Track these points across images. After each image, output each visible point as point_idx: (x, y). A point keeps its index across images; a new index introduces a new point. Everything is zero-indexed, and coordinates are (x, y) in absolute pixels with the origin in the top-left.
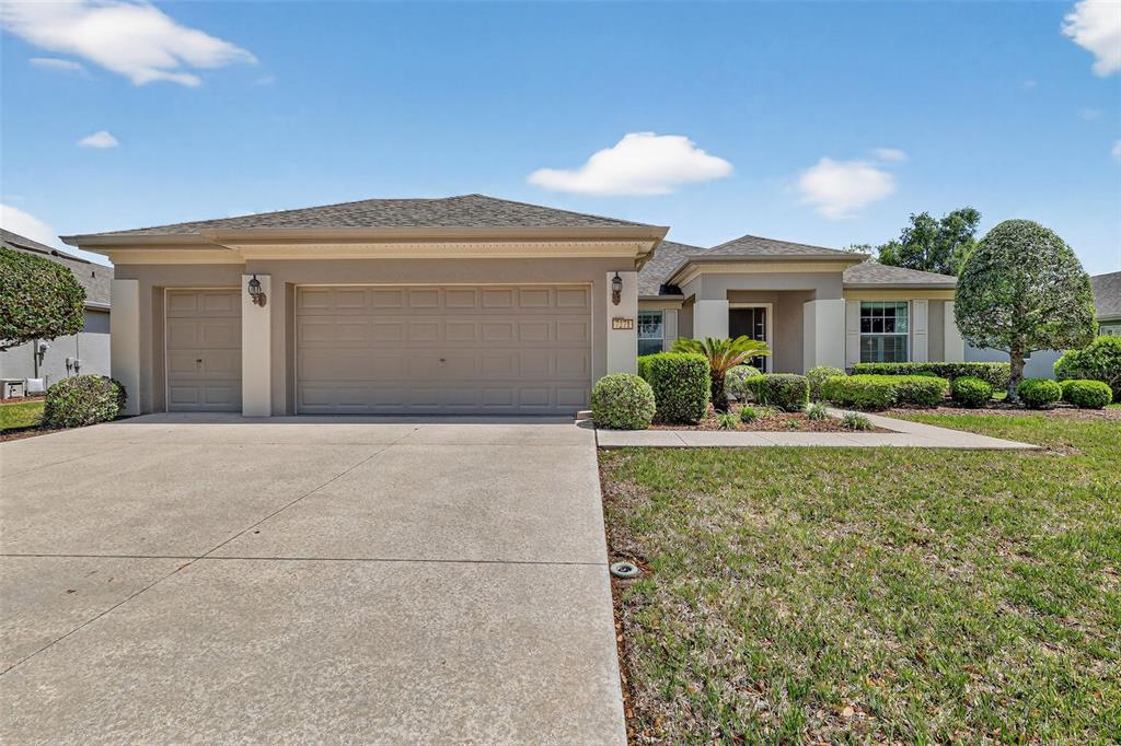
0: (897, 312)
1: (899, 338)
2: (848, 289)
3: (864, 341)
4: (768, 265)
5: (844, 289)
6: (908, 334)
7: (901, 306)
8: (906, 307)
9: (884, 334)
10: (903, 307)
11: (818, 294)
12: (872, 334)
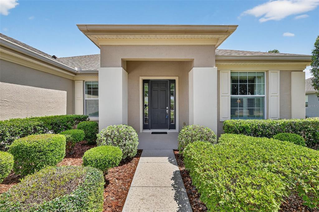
0: (257, 80)
1: (259, 99)
2: (220, 61)
3: (233, 101)
4: (152, 36)
5: (216, 61)
6: (265, 95)
7: (260, 75)
8: (264, 76)
9: (247, 96)
10: (262, 75)
11: (195, 63)
12: (239, 96)
